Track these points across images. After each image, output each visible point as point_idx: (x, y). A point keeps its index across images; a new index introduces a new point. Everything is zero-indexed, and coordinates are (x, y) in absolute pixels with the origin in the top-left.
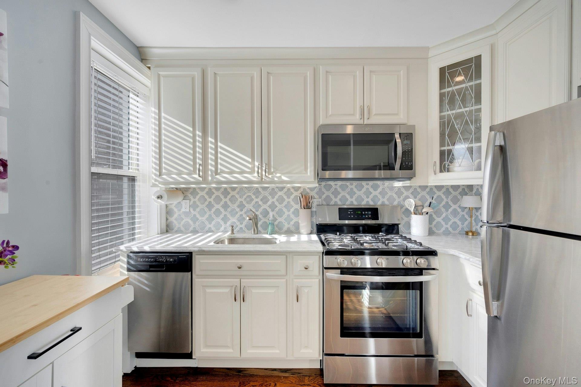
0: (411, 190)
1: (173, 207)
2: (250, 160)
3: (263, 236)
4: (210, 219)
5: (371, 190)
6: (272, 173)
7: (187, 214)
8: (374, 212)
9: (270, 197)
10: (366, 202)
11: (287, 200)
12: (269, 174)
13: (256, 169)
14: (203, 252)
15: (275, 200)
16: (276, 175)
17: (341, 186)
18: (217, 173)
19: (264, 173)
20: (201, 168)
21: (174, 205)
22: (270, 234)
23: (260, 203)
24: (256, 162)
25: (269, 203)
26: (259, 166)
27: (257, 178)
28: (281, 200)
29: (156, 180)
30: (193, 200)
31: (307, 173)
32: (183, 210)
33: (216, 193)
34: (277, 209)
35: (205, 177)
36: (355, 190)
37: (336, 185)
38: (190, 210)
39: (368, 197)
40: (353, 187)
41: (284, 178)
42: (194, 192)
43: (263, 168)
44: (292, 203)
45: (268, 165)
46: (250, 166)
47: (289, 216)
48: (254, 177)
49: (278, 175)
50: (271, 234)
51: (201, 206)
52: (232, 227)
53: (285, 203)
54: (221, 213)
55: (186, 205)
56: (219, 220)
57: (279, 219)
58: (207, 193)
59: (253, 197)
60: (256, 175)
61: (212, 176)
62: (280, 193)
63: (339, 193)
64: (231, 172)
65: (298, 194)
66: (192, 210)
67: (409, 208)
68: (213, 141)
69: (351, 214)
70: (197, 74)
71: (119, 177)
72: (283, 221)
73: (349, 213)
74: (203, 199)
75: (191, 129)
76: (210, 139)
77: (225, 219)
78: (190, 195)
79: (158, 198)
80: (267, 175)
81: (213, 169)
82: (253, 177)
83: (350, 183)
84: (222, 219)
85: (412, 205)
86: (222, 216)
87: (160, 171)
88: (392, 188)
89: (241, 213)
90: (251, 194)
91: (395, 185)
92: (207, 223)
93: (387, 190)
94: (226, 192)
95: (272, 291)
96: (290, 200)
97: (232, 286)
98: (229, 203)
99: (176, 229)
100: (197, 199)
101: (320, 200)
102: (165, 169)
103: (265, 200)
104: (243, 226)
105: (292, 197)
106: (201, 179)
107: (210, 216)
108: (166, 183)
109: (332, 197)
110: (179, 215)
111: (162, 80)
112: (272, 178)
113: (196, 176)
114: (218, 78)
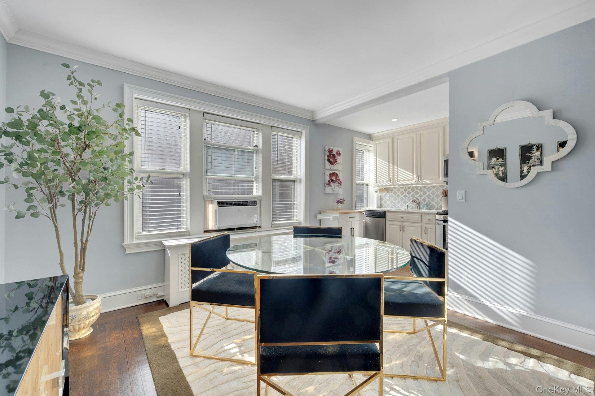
1: (382, 196)
2: (412, 174)
7: (388, 200)
9: (427, 192)
11: (436, 193)
12: (420, 180)
14: (389, 211)
15: (430, 193)
18: (398, 181)
20: (391, 179)
21: (383, 196)
22: (425, 210)
23: (422, 194)
24: (414, 175)
25: (427, 194)
26: (416, 177)
27: (415, 183)
28: (433, 193)
29: (375, 185)
30: (391, 193)
31: (440, 179)
32: (387, 198)
33: (401, 190)
34: (431, 198)
35: (393, 183)
41: (428, 182)
42: (392, 190)
43: (418, 178)
45: (420, 176)
46: (412, 177)
47: (437, 201)
48: (413, 182)
49: (425, 180)
51: (395, 196)
53: (435, 195)
54: (403, 199)
55: (388, 195)
57: (432, 203)
58: (397, 190)
59: (419, 192)
60: (414, 181)
61: (396, 182)
62: (433, 190)
64: (404, 180)
66: (391, 198)
68: (396, 167)
70: (390, 140)
71: (363, 185)
72: (435, 204)
74: (395, 193)
75: (388, 163)
77: (405, 202)
78: (390, 191)
79: (376, 192)
80: (419, 180)
81: (396, 179)
86: (404, 201)
87: (376, 181)
90: (417, 190)
94: (406, 190)
96: (438, 193)
97: (399, 225)
98: (407, 195)
99: (384, 206)
100: (393, 193)
102: (378, 180)
103: (425, 193)
104: (414, 206)
106: (391, 184)
107: (398, 200)
108: (379, 186)
110: (385, 200)
111: (377, 145)
112: (422, 182)
113: (390, 183)
114: (399, 140)
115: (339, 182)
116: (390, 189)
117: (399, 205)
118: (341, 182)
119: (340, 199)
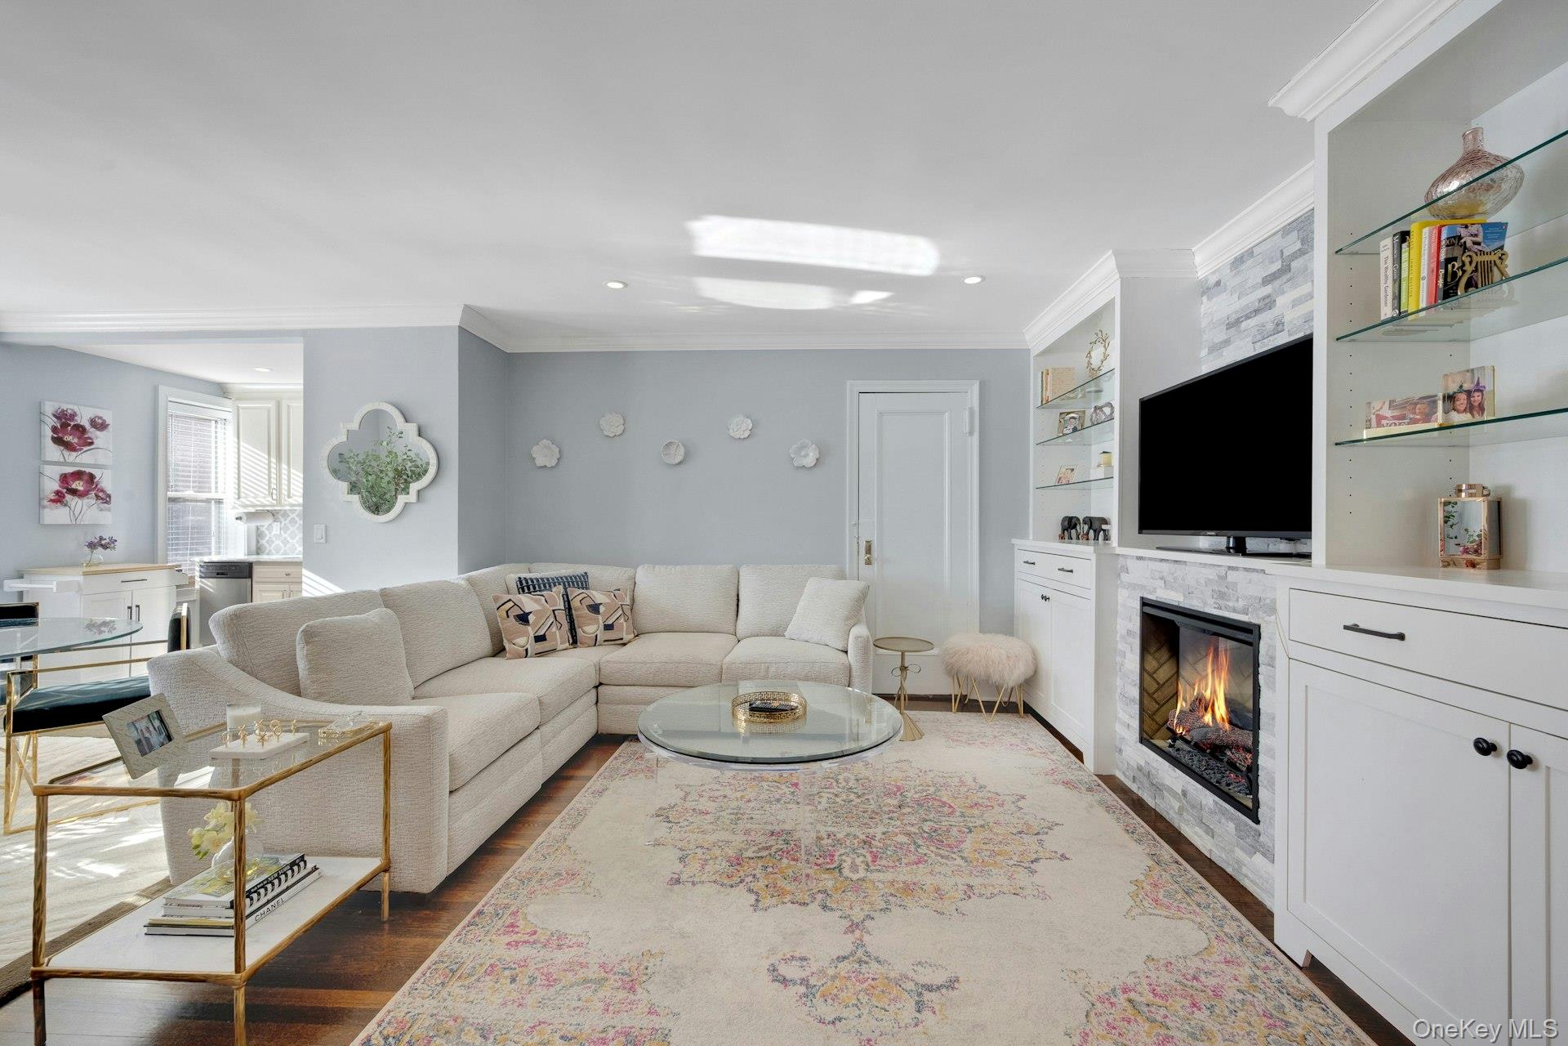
1: (264, 529)
7: (278, 536)
14: (260, 563)
18: (289, 497)
20: (274, 492)
21: (266, 527)
29: (236, 503)
32: (274, 532)
35: (279, 501)
51: (293, 529)
55: (276, 527)
61: (284, 498)
66: (282, 533)
70: (271, 405)
74: (293, 522)
75: (267, 457)
76: (283, 465)
78: (281, 517)
79: (237, 519)
81: (286, 493)
87: (239, 495)
99: (267, 552)
100: (288, 521)
102: (244, 492)
106: (275, 502)
108: (245, 506)
110: (270, 538)
111: (241, 411)
113: (270, 499)
115: (101, 494)
116: (281, 513)
118: (109, 496)
119: (101, 538)
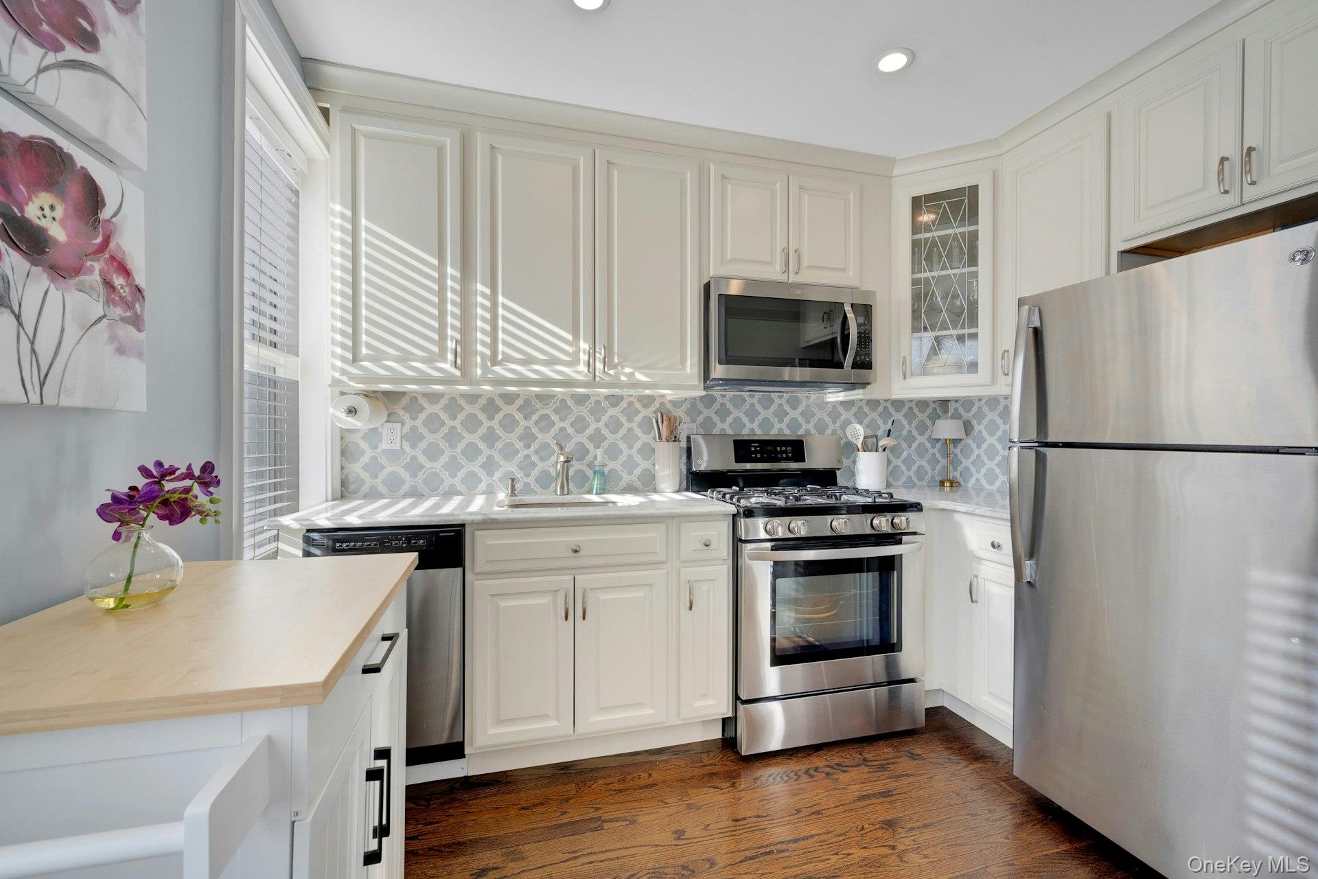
0: (854, 409)
1: (356, 439)
2: (570, 337)
3: (585, 498)
4: (453, 467)
5: (787, 408)
6: (615, 367)
7: (392, 455)
8: (796, 449)
9: (590, 419)
10: (779, 430)
11: (627, 425)
13: (584, 357)
14: (490, 524)
15: (601, 424)
16: (625, 371)
17: (732, 399)
18: (495, 362)
19: (599, 366)
20: (458, 348)
21: (360, 434)
22: (597, 494)
23: (570, 430)
24: (581, 342)
25: (590, 431)
26: (591, 351)
27: (584, 376)
28: (615, 426)
29: (343, 372)
30: (409, 423)
31: (683, 368)
32: (385, 445)
33: (469, 409)
34: (606, 444)
35: (467, 370)
36: (758, 407)
37: (723, 396)
38: (403, 447)
39: (781, 421)
40: (755, 401)
41: (640, 377)
42: (414, 404)
43: (597, 355)
44: (638, 432)
45: (609, 349)
46: (570, 349)
47: (630, 457)
48: (580, 371)
50: (600, 494)
51: (430, 438)
52: (513, 480)
53: (623, 431)
54: (479, 452)
55: (391, 437)
56: (475, 467)
57: (612, 465)
58: (446, 409)
59: (554, 418)
60: (582, 368)
61: (484, 366)
63: (729, 413)
64: (528, 361)
65: (649, 412)
66: (407, 447)
67: (854, 440)
68: (488, 291)
69: (756, 452)
70: (449, 142)
72: (619, 468)
73: (753, 449)
74: (435, 421)
75: (435, 262)
76: (479, 287)
77: (489, 466)
78: (401, 412)
79: (349, 412)
80: (605, 368)
81: (488, 352)
82: (574, 371)
83: (750, 395)
84: (483, 466)
85: (859, 434)
86: (481, 459)
87: (355, 349)
88: (823, 405)
89: (526, 452)
90: (548, 412)
91: (829, 400)
92: (444, 475)
93: (815, 409)
94: (491, 408)
95: (640, 594)
96: (634, 425)
97: (557, 591)
98: (499, 431)
99: (363, 490)
100: (419, 421)
101: (694, 426)
102: (368, 346)
103: (580, 425)
104: (530, 480)
105: (638, 419)
107: (453, 458)
108: (372, 379)
109: (716, 419)
110: (374, 458)
111: (362, 142)
112: (617, 376)
113: (443, 365)
114: (500, 157)
115: (119, 281)
116: (405, 401)
117: (457, 481)
118: (141, 297)
